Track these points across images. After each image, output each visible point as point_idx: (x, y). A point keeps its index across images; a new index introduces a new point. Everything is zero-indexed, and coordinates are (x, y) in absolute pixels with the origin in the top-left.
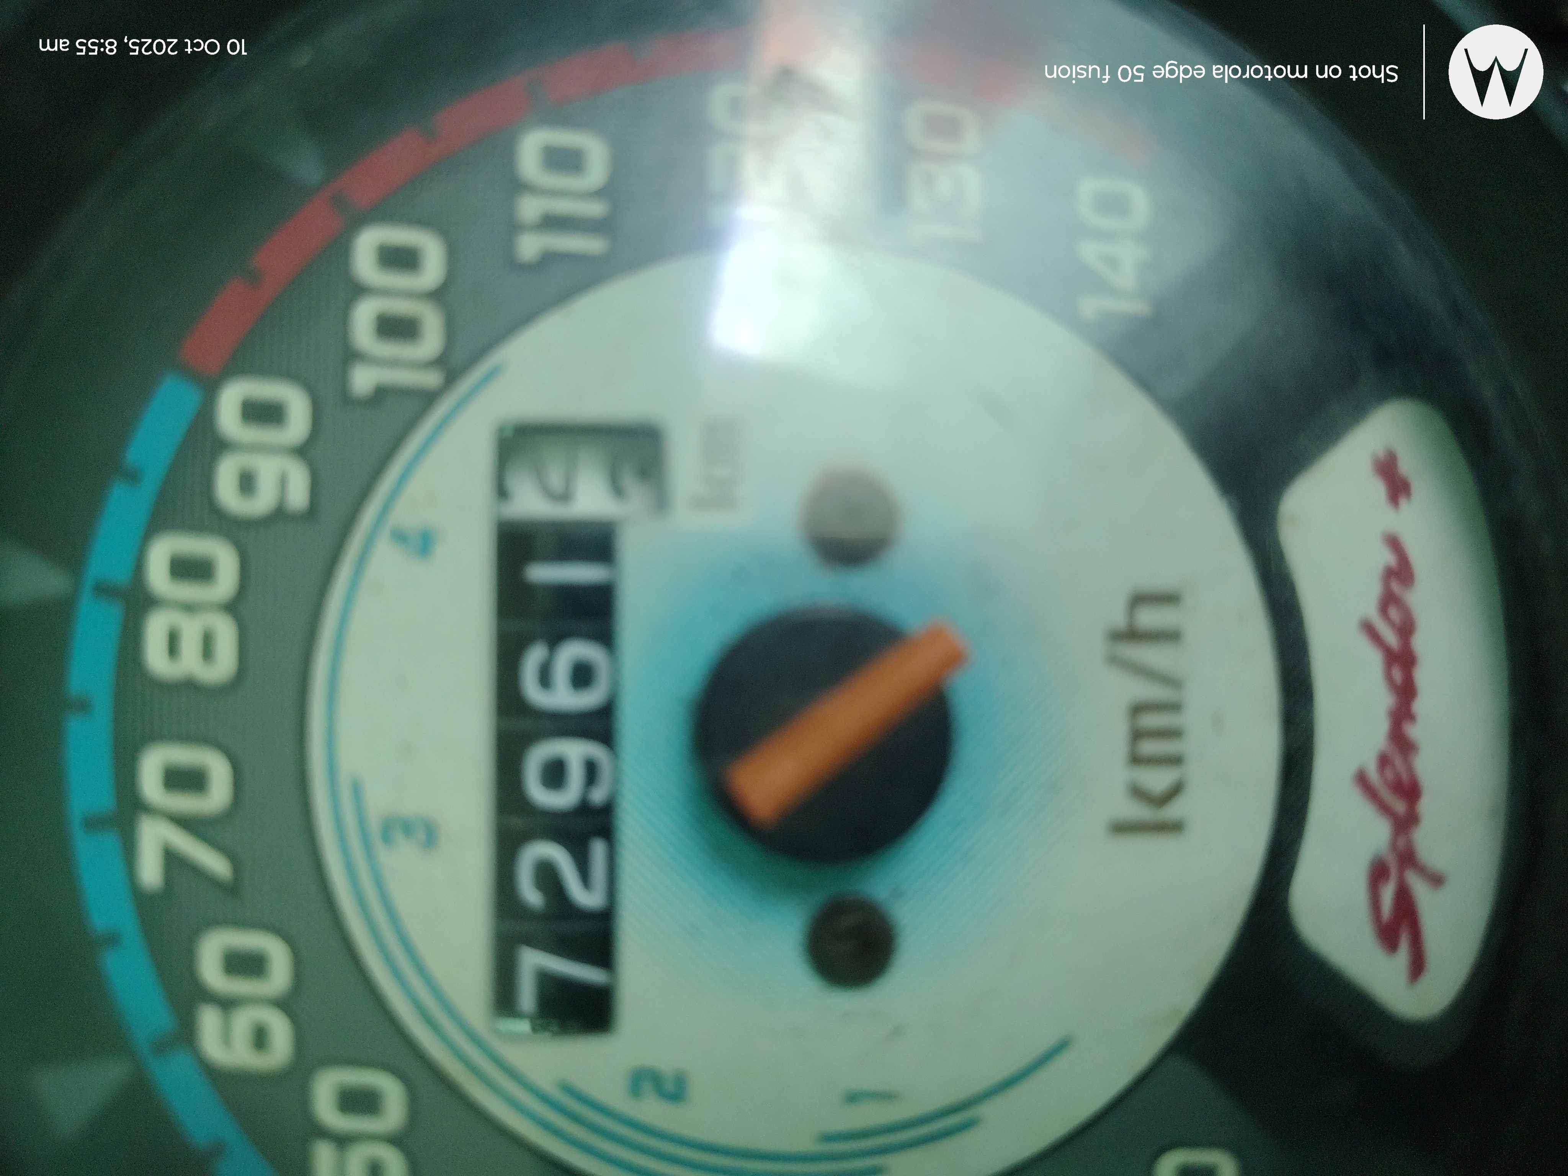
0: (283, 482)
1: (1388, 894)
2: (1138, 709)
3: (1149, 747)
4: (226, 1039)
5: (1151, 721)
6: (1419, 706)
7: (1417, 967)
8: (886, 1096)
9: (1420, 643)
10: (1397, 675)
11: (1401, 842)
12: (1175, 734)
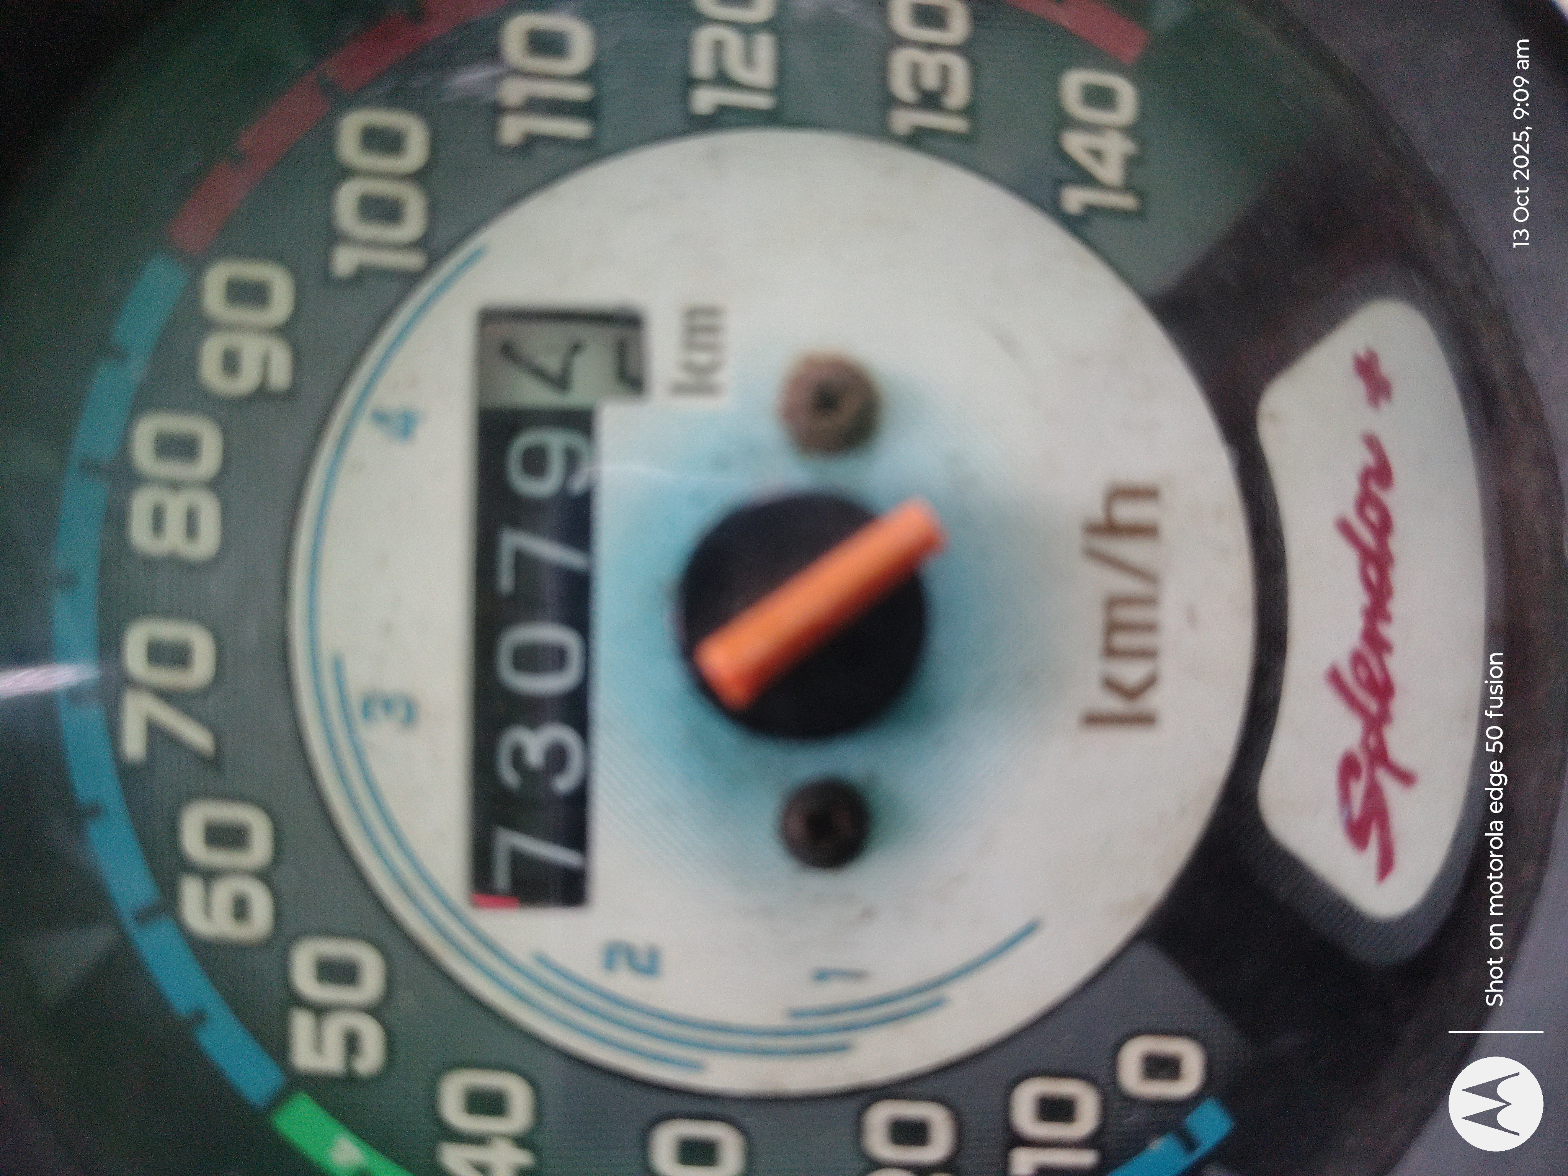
0: (266, 363)
1: (1358, 790)
2: (1113, 602)
3: (1122, 640)
4: (207, 909)
5: (1126, 614)
6: (1395, 606)
7: (1386, 865)
8: (855, 975)
9: (1395, 544)
10: (1373, 574)
11: (1372, 741)
12: (1150, 627)
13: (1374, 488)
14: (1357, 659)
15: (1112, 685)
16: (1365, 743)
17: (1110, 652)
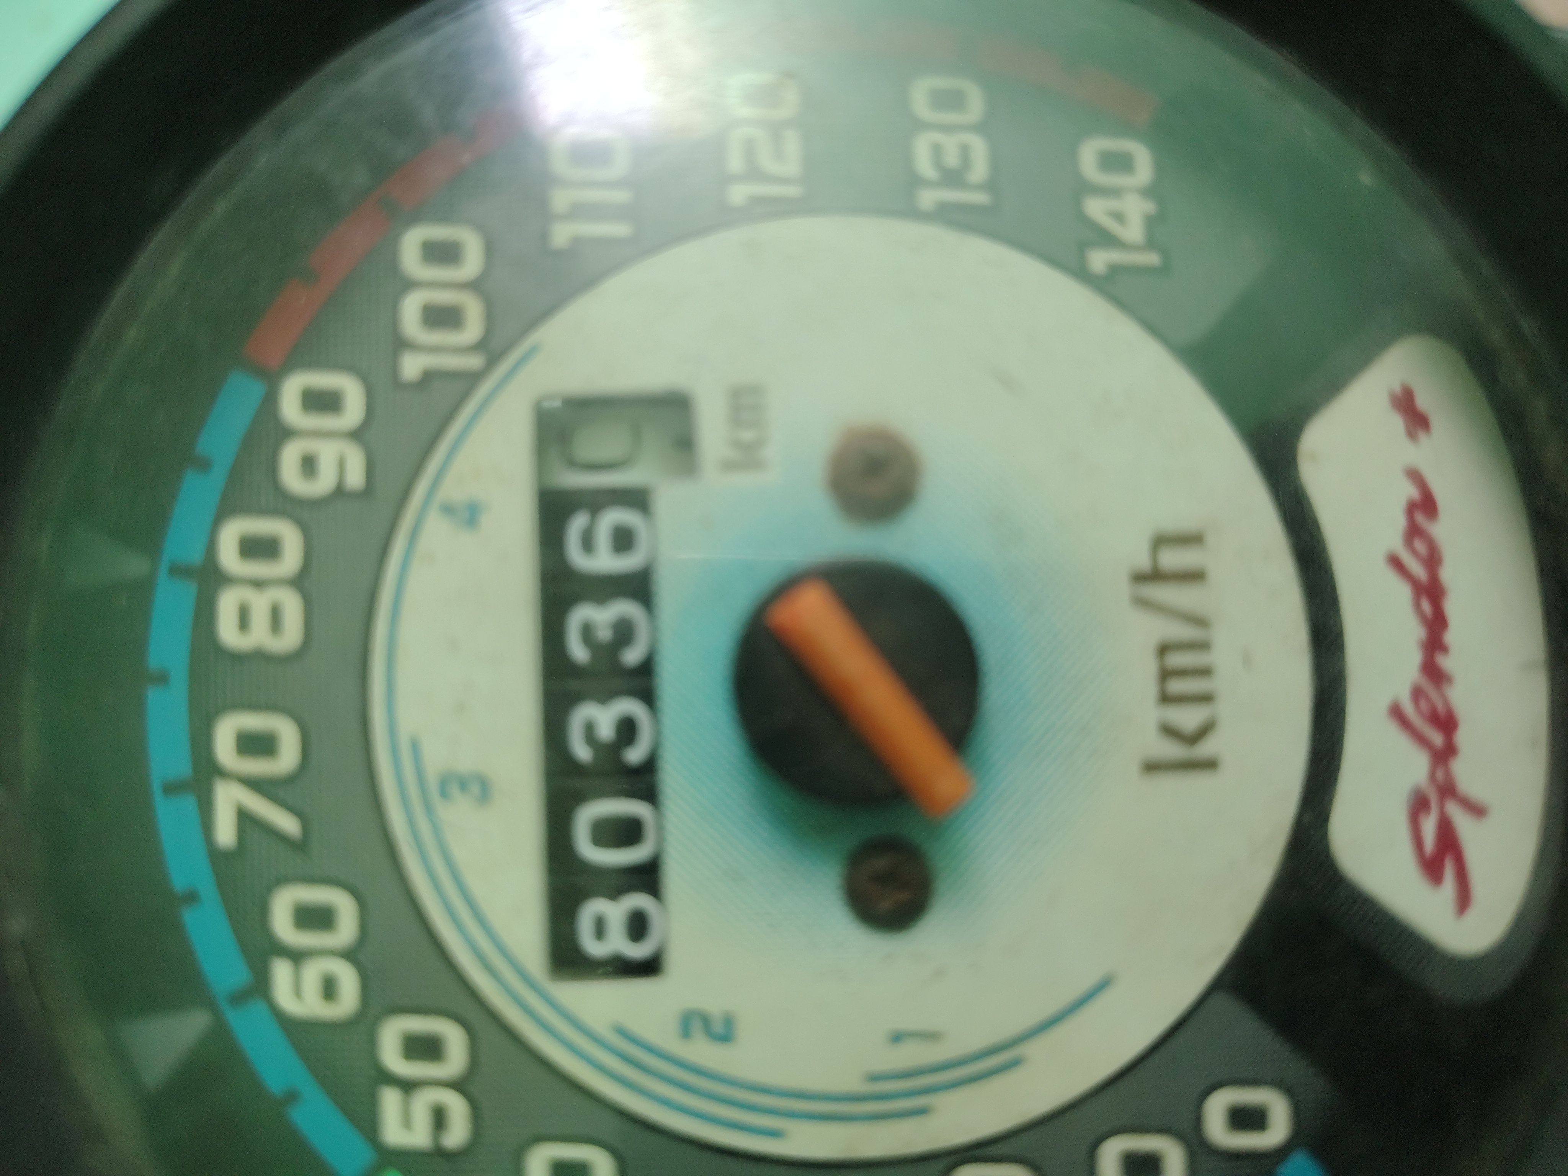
0: (342, 465)
1: (1429, 827)
2: (1165, 649)
3: (1177, 686)
4: (297, 989)
5: (1178, 660)
6: (1451, 637)
7: (1464, 899)
8: (931, 1036)
9: (1447, 574)
10: (1426, 606)
11: (1440, 775)
12: (1205, 672)
13: (1421, 520)
14: (1417, 693)
15: (1169, 731)
16: (1432, 776)
17: (1165, 699)
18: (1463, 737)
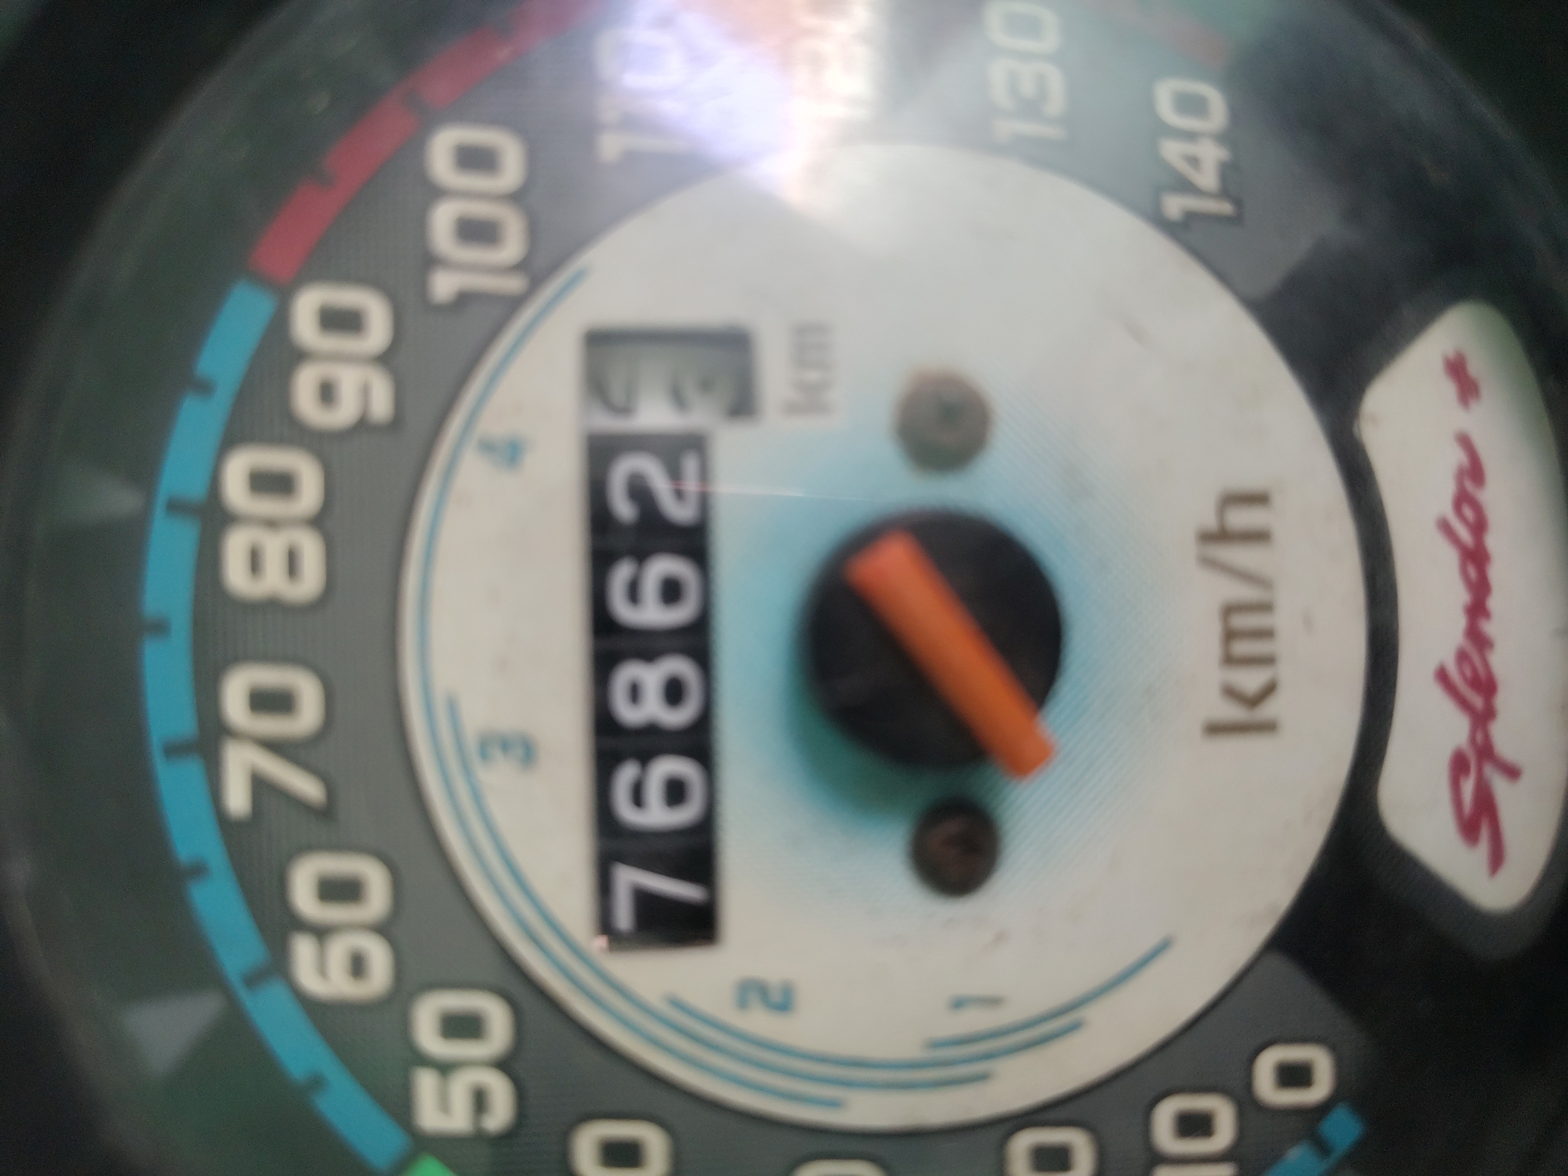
0: (365, 392)
1: (1468, 787)
2: (1229, 610)
3: (1242, 648)
4: (322, 970)
5: (1241, 621)
6: (1494, 603)
7: (1497, 859)
8: (993, 1002)
9: (1493, 542)
10: (1472, 572)
11: (1479, 737)
12: (1266, 634)
13: (1469, 486)
14: (1462, 657)
15: (1231, 693)
16: (1473, 739)
17: (1230, 660)
18: (1501, 701)
